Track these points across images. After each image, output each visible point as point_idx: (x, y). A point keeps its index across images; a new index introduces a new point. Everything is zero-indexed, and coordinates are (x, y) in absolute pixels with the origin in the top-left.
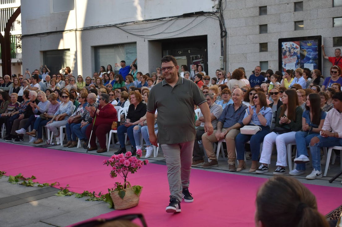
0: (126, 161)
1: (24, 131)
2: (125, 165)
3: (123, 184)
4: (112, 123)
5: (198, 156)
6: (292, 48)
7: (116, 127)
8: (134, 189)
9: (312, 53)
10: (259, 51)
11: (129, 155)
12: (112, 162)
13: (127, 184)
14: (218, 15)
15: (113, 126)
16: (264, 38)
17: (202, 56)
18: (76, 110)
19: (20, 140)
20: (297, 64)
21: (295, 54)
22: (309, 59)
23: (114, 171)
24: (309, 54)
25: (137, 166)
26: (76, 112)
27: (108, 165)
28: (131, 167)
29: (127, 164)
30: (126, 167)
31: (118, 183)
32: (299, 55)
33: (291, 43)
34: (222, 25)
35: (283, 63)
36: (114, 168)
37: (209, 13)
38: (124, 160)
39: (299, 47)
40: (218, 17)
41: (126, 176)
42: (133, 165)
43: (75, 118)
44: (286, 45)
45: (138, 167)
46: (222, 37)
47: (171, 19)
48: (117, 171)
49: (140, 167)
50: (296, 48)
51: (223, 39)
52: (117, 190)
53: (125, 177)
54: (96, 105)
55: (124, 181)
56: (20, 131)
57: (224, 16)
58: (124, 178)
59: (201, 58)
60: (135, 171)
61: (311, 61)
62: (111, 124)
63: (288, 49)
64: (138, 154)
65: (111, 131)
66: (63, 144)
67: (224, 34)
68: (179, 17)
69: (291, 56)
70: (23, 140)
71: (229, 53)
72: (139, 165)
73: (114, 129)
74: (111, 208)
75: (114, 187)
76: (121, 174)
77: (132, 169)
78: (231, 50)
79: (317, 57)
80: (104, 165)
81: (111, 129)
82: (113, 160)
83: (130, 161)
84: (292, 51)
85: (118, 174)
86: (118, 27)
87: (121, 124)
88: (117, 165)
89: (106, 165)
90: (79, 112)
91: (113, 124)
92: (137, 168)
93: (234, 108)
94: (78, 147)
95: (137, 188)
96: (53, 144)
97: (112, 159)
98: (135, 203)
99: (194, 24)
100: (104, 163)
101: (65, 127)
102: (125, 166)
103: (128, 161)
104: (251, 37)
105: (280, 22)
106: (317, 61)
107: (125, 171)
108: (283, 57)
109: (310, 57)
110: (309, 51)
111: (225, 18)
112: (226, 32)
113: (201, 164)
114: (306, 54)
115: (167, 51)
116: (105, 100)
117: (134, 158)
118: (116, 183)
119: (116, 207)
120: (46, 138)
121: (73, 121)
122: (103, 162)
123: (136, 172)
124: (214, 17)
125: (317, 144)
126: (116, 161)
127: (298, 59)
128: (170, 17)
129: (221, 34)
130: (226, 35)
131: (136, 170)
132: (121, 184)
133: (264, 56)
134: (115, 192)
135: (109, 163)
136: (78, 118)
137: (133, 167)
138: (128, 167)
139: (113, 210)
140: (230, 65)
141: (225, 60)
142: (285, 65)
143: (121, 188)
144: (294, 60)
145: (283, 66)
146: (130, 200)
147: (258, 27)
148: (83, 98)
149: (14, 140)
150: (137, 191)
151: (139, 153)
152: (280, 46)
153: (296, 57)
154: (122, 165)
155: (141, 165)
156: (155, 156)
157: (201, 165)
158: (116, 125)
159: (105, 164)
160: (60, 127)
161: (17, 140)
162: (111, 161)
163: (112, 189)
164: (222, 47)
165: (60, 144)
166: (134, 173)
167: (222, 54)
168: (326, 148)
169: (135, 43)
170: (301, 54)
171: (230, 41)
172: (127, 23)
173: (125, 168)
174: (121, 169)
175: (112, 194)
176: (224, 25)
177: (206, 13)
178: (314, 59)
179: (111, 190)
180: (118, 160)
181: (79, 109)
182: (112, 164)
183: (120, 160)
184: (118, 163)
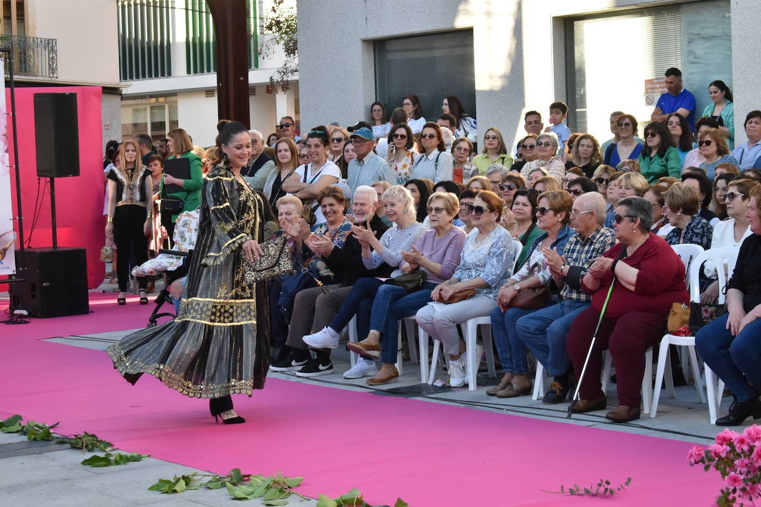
1: (333, 337)
7: (687, 326)
12: (723, 455)
15: (672, 322)
18: (525, 257)
19: (321, 367)
23: (734, 491)
26: (525, 266)
27: (707, 468)
36: (735, 480)
43: (519, 291)
48: (743, 490)
54: (602, 238)
56: (319, 338)
62: (666, 311)
65: (667, 341)
66: (478, 384)
70: (331, 367)
73: (676, 333)
80: (691, 465)
81: (664, 331)
82: (726, 448)
85: (750, 503)
87: (706, 311)
88: (744, 470)
89: (701, 466)
90: (536, 265)
91: (675, 314)
94: (535, 397)
96: (439, 384)
97: (722, 444)
100: (693, 461)
101: (485, 320)
116: (639, 221)
120: (412, 362)
121: (514, 299)
122: (691, 456)
126: (738, 451)
135: (711, 460)
136: (533, 288)
148: (557, 211)
149: (300, 368)
158: (687, 318)
159: (696, 463)
160: (465, 321)
161: (310, 367)
162: (716, 455)
165: (466, 386)
180: (746, 448)
181: (537, 256)
182: (724, 464)
183: (755, 450)
184: (746, 461)
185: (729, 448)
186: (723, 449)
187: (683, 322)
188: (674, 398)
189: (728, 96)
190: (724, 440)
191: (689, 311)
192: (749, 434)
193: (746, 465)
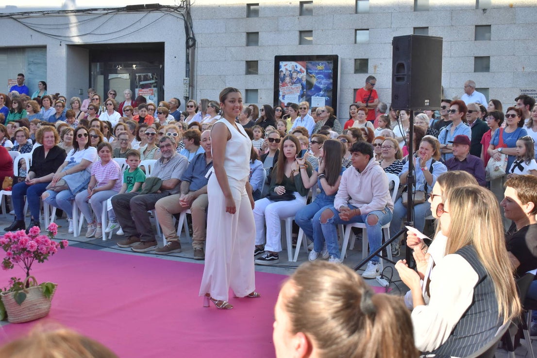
0: (30, 242)
2: (28, 249)
3: (23, 280)
4: (4, 178)
5: (148, 236)
6: (295, 71)
8: (42, 288)
9: (324, 81)
10: (244, 73)
11: (35, 232)
12: (6, 243)
13: (31, 280)
14: (183, 12)
15: (4, 185)
16: (252, 54)
17: (155, 76)
20: (301, 96)
21: (299, 80)
22: (319, 90)
23: (9, 259)
24: (320, 83)
25: (49, 250)
28: (39, 252)
29: (32, 247)
30: (31, 252)
31: (15, 278)
32: (304, 82)
33: (294, 63)
34: (188, 28)
35: (281, 93)
36: (9, 254)
37: (169, 7)
38: (26, 241)
39: (305, 71)
40: (183, 15)
41: (30, 267)
42: (42, 249)
44: (286, 67)
45: (51, 252)
46: (188, 47)
47: (106, 12)
48: (13, 258)
49: (53, 253)
50: (301, 71)
51: (190, 51)
52: (14, 290)
53: (28, 269)
55: (26, 275)
57: (191, 15)
58: (26, 270)
59: (152, 79)
60: (45, 258)
61: (322, 93)
62: (2, 180)
63: (288, 73)
64: (51, 231)
67: (191, 43)
68: (119, 10)
69: (293, 83)
71: (199, 73)
72: (52, 249)
73: (6, 190)
74: (2, 320)
75: (9, 286)
76: (22, 263)
77: (39, 256)
78: (201, 69)
79: (331, 87)
82: (8, 240)
83: (37, 242)
84: (294, 75)
85: (16, 264)
86: (15, 19)
87: (20, 180)
88: (15, 249)
92: (49, 253)
93: (205, 160)
95: (47, 287)
97: (6, 238)
98: (43, 312)
99: (144, 23)
102: (29, 251)
103: (33, 242)
104: (233, 50)
105: (278, 31)
106: (331, 94)
107: (27, 258)
108: (280, 84)
109: (321, 86)
110: (318, 78)
111: (193, 17)
112: (194, 40)
113: (152, 248)
114: (314, 81)
115: (98, 64)
117: (44, 238)
118: (12, 278)
119: (11, 319)
123: (48, 260)
124: (176, 14)
125: (330, 220)
126: (13, 241)
127: (303, 88)
128: (104, 9)
129: (187, 42)
130: (194, 44)
131: (48, 257)
132: (20, 281)
133: (252, 82)
134: (11, 293)
137: (42, 252)
138: (34, 252)
139: (5, 324)
140: (198, 92)
141: (191, 85)
142: (284, 96)
143: (21, 286)
144: (297, 90)
145: (281, 98)
146: (36, 307)
147: (244, 35)
150: (48, 292)
151: (53, 229)
152: (277, 68)
153: (299, 85)
154: (24, 249)
155: (55, 248)
156: (75, 235)
157: (154, 250)
158: (11, 183)
162: (3, 243)
163: (5, 289)
164: (188, 62)
166: (43, 261)
167: (187, 75)
168: (343, 225)
169: (45, 47)
170: (307, 81)
171: (200, 53)
172: (31, 12)
173: (28, 254)
174: (22, 255)
175: (5, 297)
176: (191, 28)
177: (164, 7)
178: (327, 90)
179: (3, 290)
180: (16, 240)
182: (6, 246)
183: (20, 241)
184: (16, 246)
185: (9, 240)
186: (6, 240)
187: (9, 185)
188: (5, 218)
189: (46, 89)
190: (8, 237)
191: (12, 180)
192: (18, 234)
193: (16, 248)
